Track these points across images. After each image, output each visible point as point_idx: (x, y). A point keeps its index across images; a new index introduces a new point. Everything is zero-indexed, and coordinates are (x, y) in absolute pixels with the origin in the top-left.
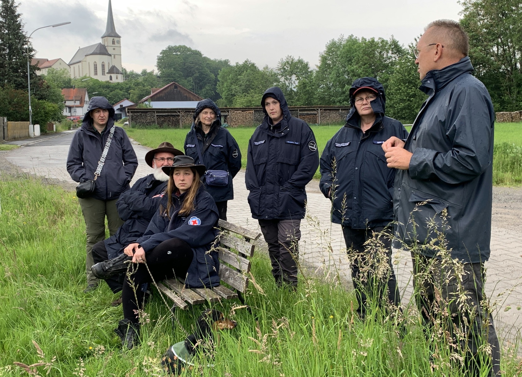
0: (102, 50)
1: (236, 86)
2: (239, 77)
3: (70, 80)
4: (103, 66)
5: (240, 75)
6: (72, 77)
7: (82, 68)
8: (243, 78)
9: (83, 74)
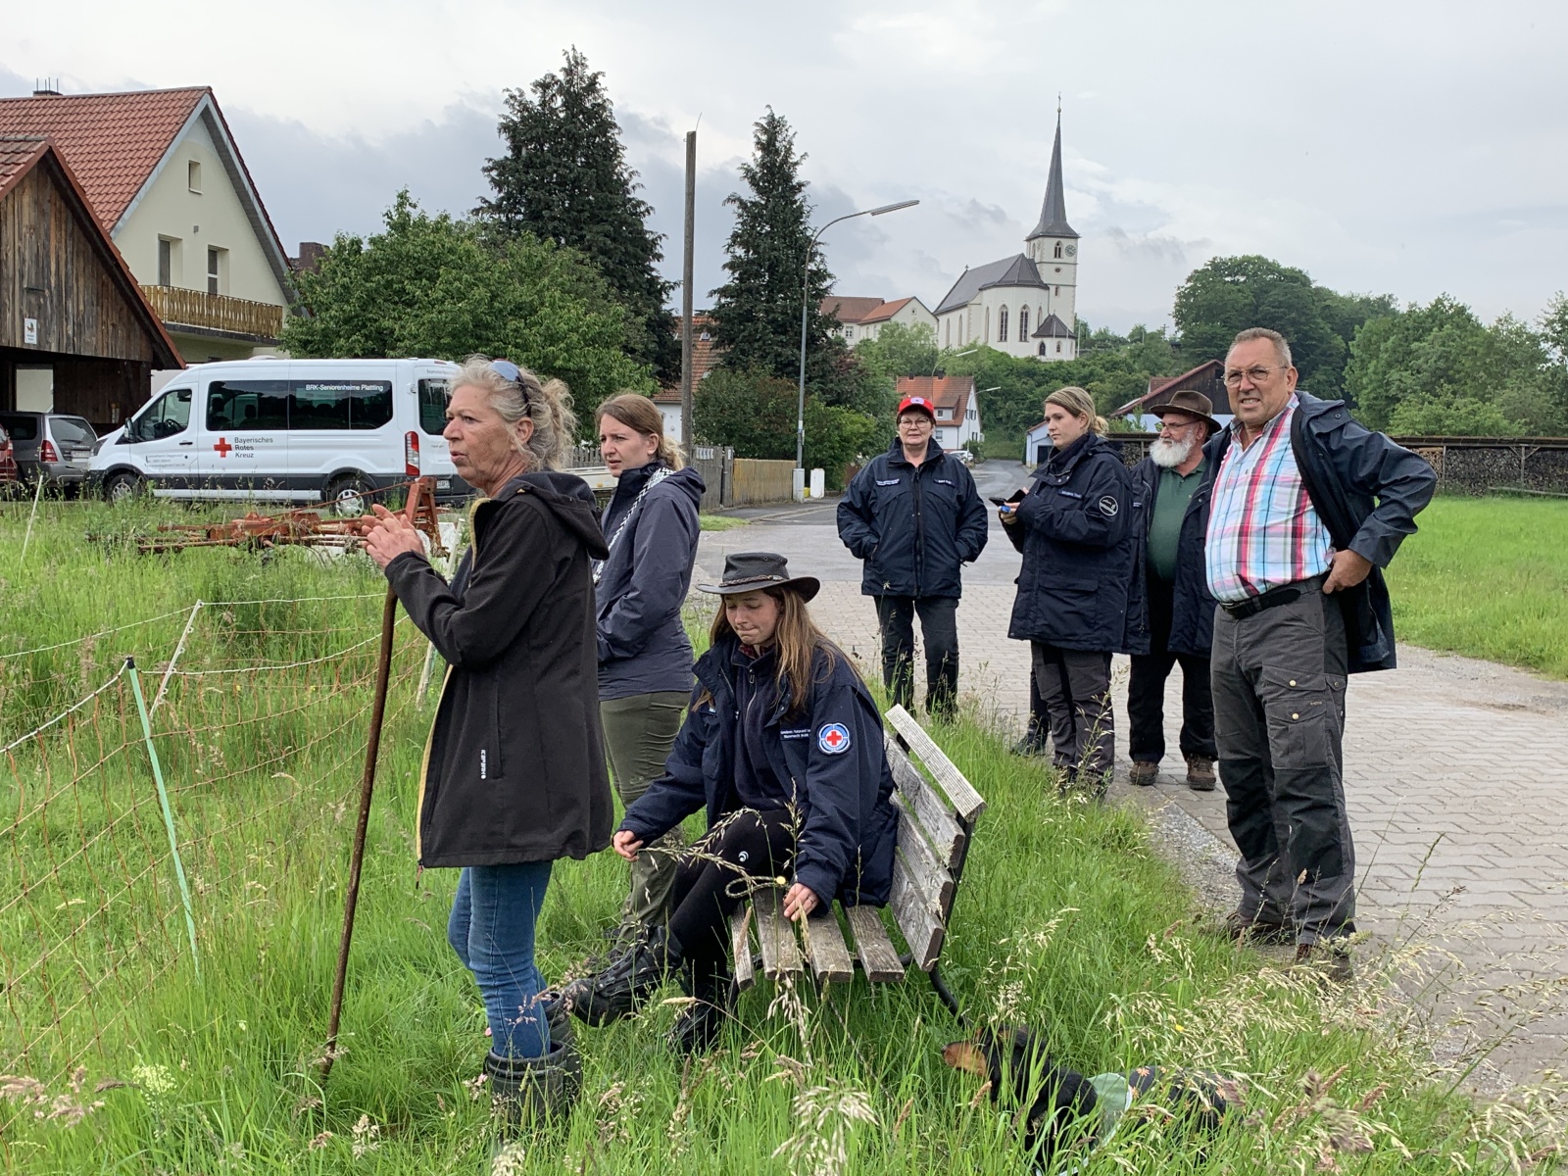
0: (1024, 274)
1: (1404, 374)
2: (1415, 345)
3: (935, 353)
4: (1024, 316)
5: (1417, 340)
6: (941, 346)
7: (969, 324)
8: (1428, 349)
9: (968, 339)
